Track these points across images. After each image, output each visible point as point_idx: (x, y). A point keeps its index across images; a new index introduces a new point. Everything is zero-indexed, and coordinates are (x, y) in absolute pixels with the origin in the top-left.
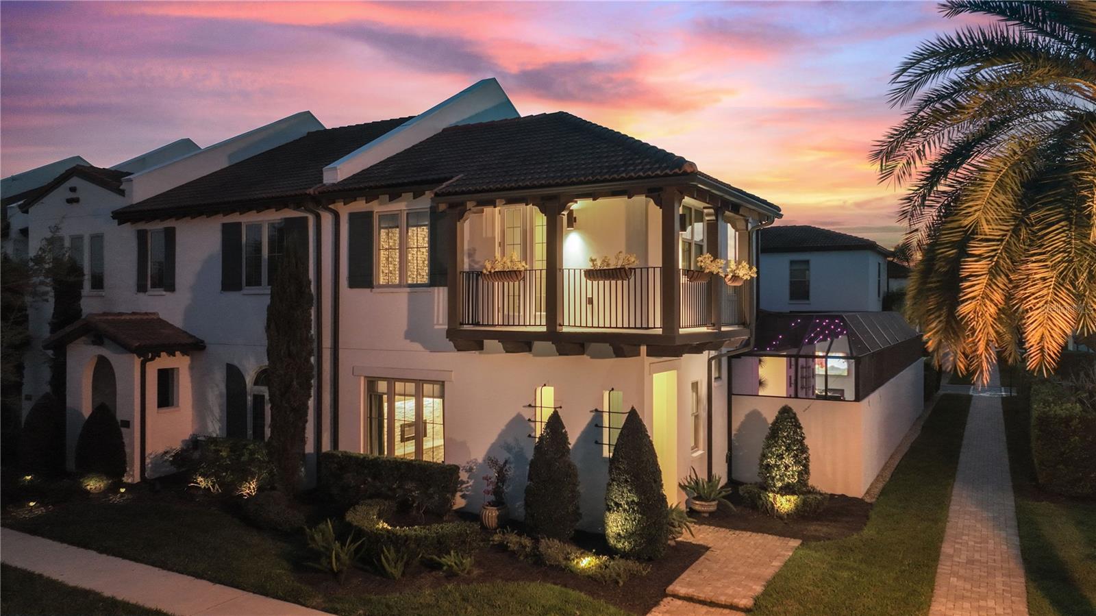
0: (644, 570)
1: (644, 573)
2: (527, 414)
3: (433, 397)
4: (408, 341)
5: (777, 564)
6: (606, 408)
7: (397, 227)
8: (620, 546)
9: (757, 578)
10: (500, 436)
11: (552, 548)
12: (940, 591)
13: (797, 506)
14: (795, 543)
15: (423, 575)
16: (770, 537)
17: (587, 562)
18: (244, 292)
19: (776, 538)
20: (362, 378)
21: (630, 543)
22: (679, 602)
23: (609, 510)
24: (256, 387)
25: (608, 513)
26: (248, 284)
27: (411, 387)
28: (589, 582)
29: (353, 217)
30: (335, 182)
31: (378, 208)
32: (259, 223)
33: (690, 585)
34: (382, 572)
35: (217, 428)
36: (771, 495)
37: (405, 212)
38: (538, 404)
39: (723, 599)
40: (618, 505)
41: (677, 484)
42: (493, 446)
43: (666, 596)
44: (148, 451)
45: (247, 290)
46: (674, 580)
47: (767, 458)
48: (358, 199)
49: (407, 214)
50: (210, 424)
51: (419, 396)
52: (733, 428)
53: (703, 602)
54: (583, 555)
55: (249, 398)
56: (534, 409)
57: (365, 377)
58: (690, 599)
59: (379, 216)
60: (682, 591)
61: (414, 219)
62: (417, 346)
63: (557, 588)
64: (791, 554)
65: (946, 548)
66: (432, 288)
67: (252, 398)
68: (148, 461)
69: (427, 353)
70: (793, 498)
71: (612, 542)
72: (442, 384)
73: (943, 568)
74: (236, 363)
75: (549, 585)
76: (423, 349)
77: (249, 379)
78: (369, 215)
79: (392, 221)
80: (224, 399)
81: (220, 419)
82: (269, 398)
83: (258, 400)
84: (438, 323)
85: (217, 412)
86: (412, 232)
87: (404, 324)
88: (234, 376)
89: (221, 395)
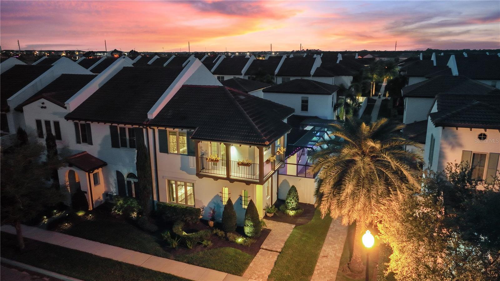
0: (255, 241)
1: (255, 242)
2: (220, 195)
3: (190, 186)
4: (181, 170)
5: (288, 235)
6: (243, 195)
7: (175, 135)
8: (248, 235)
9: (282, 241)
10: (212, 200)
11: (231, 235)
12: (326, 242)
13: (295, 214)
14: (293, 226)
15: (197, 247)
16: (287, 224)
17: (240, 240)
18: (120, 149)
19: (289, 224)
20: (166, 180)
21: (251, 234)
22: (264, 250)
23: (245, 226)
24: (128, 178)
25: (245, 227)
26: (122, 146)
27: (183, 183)
28: (240, 246)
29: (159, 131)
30: (153, 119)
31: (169, 129)
32: (125, 127)
33: (266, 245)
34: (187, 247)
35: (115, 190)
36: (288, 211)
38: (223, 193)
39: (274, 249)
40: (248, 225)
41: (263, 209)
42: (210, 202)
43: (261, 248)
44: (93, 200)
46: (262, 243)
47: (287, 200)
48: (161, 126)
49: (179, 133)
50: (112, 189)
51: (186, 186)
52: (279, 184)
53: (269, 250)
54: (239, 237)
55: (126, 182)
58: (266, 249)
59: (169, 132)
60: (264, 247)
61: (181, 134)
62: (184, 172)
63: (233, 248)
64: (292, 231)
65: (331, 226)
66: (189, 156)
68: (94, 203)
69: (188, 175)
70: (294, 212)
71: (246, 234)
72: (193, 184)
73: (329, 233)
74: (120, 171)
75: (231, 248)
76: (187, 173)
77: (125, 176)
78: (165, 131)
79: (174, 133)
80: (116, 181)
81: (115, 187)
82: (133, 182)
83: (129, 183)
84: (191, 166)
85: (114, 185)
86: (181, 137)
87: (180, 165)
88: (119, 174)
89: (115, 180)
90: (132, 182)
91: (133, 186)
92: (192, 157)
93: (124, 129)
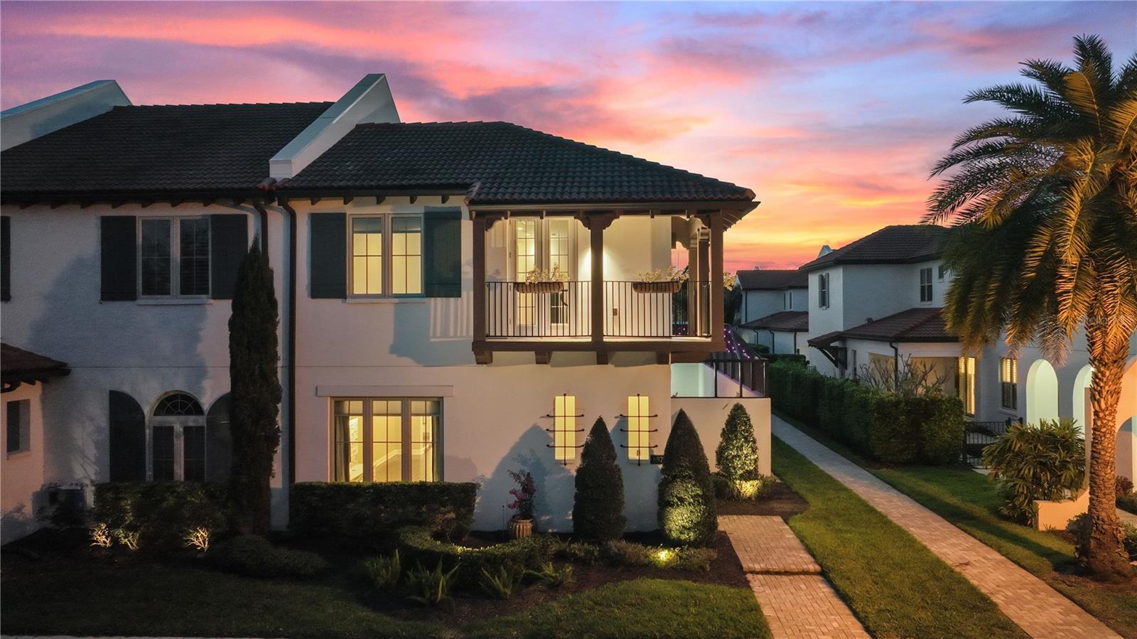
2: (544, 425)
3: (426, 414)
4: (395, 355)
6: (633, 413)
7: (379, 232)
10: (513, 449)
13: (759, 489)
14: (779, 519)
17: (664, 555)
18: (139, 302)
20: (329, 398)
23: (672, 506)
24: (158, 418)
26: (149, 290)
27: (396, 406)
29: (316, 219)
30: (290, 177)
31: (352, 210)
32: (167, 218)
35: (92, 471)
36: (737, 483)
37: (390, 216)
38: (558, 414)
39: (792, 569)
40: (682, 500)
42: (504, 460)
43: (747, 572)
45: (143, 300)
48: (322, 198)
49: (393, 218)
50: (78, 469)
51: (406, 415)
53: (780, 573)
54: (657, 550)
55: (149, 433)
56: (553, 419)
57: (331, 397)
59: (353, 219)
60: (756, 567)
61: (401, 224)
62: (406, 361)
66: (428, 300)
67: (152, 432)
69: (420, 368)
70: (754, 483)
72: (439, 404)
74: (126, 389)
76: (415, 364)
77: (147, 410)
78: (341, 218)
79: (372, 225)
80: (105, 436)
81: (97, 462)
82: (182, 430)
83: (164, 434)
84: (435, 336)
85: (92, 452)
86: (398, 239)
87: (390, 340)
88: (122, 406)
89: (99, 430)
90: (178, 428)
91: (179, 444)
92: (439, 299)
93: (165, 225)
